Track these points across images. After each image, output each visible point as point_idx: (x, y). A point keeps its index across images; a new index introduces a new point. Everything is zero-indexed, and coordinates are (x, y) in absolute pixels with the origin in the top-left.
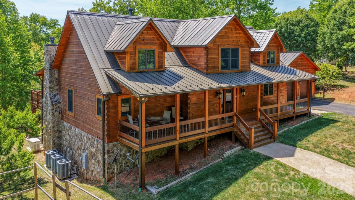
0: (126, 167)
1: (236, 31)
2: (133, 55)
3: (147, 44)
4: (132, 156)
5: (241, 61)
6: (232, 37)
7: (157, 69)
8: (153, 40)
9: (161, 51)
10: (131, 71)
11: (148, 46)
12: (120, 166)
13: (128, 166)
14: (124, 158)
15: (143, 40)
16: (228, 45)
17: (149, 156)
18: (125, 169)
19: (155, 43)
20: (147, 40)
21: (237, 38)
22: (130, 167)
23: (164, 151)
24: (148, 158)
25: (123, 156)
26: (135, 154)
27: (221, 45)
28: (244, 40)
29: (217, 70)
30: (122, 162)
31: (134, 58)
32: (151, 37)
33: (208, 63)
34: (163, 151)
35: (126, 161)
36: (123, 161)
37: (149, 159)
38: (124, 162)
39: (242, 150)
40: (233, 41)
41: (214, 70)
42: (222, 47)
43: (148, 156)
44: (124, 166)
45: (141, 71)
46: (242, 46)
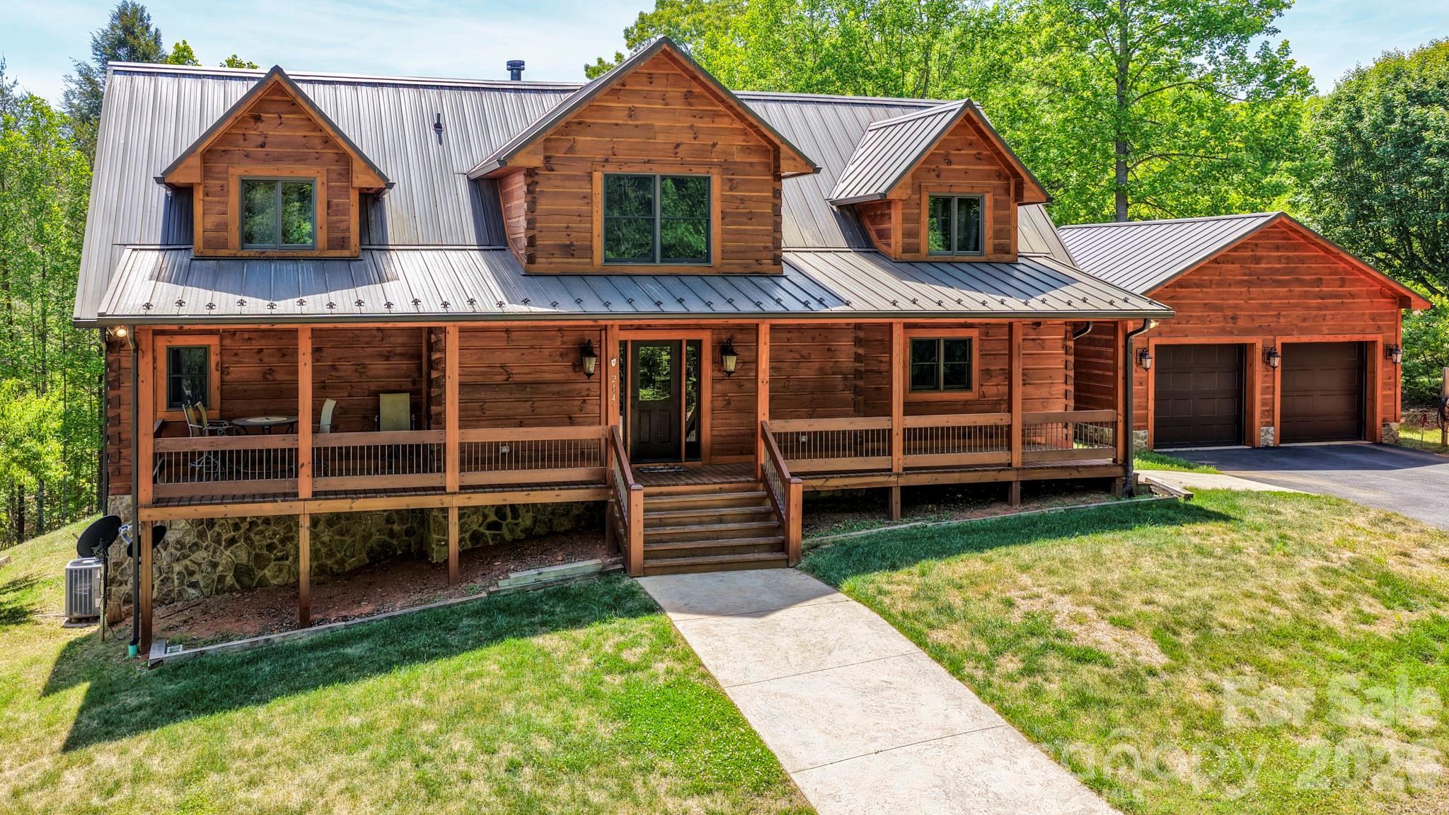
0: (185, 587)
1: (691, 105)
2: (217, 199)
3: (279, 159)
4: (214, 552)
5: (724, 232)
6: (668, 130)
7: (323, 250)
8: (305, 146)
9: (341, 187)
10: (210, 253)
11: (281, 166)
12: (162, 581)
13: (194, 585)
14: (178, 554)
15: (263, 146)
16: (649, 161)
17: (287, 563)
18: (180, 593)
19: (316, 155)
20: (280, 145)
21: (701, 136)
22: (205, 591)
23: (353, 556)
24: (280, 570)
25: (176, 549)
26: (226, 548)
27: (607, 160)
28: (739, 141)
29: (588, 260)
30: (170, 567)
31: (220, 208)
32: (298, 134)
33: (535, 232)
34: (348, 554)
35: (186, 567)
36: (174, 565)
37: (285, 574)
38: (177, 568)
39: (603, 573)
40: (678, 145)
41: (571, 260)
42: (612, 169)
43: (281, 562)
44: (176, 582)
45: (252, 254)
46: (727, 167)
